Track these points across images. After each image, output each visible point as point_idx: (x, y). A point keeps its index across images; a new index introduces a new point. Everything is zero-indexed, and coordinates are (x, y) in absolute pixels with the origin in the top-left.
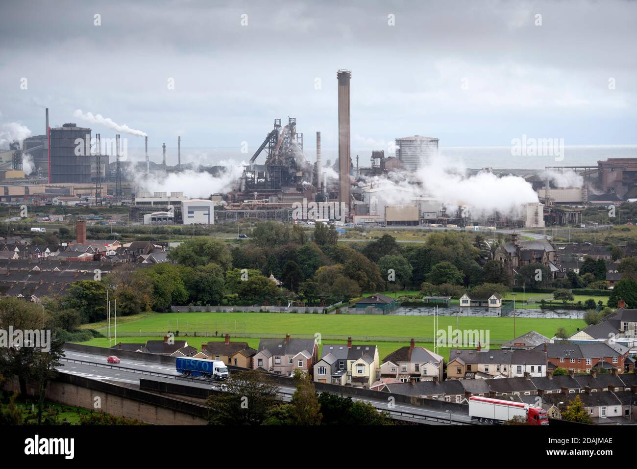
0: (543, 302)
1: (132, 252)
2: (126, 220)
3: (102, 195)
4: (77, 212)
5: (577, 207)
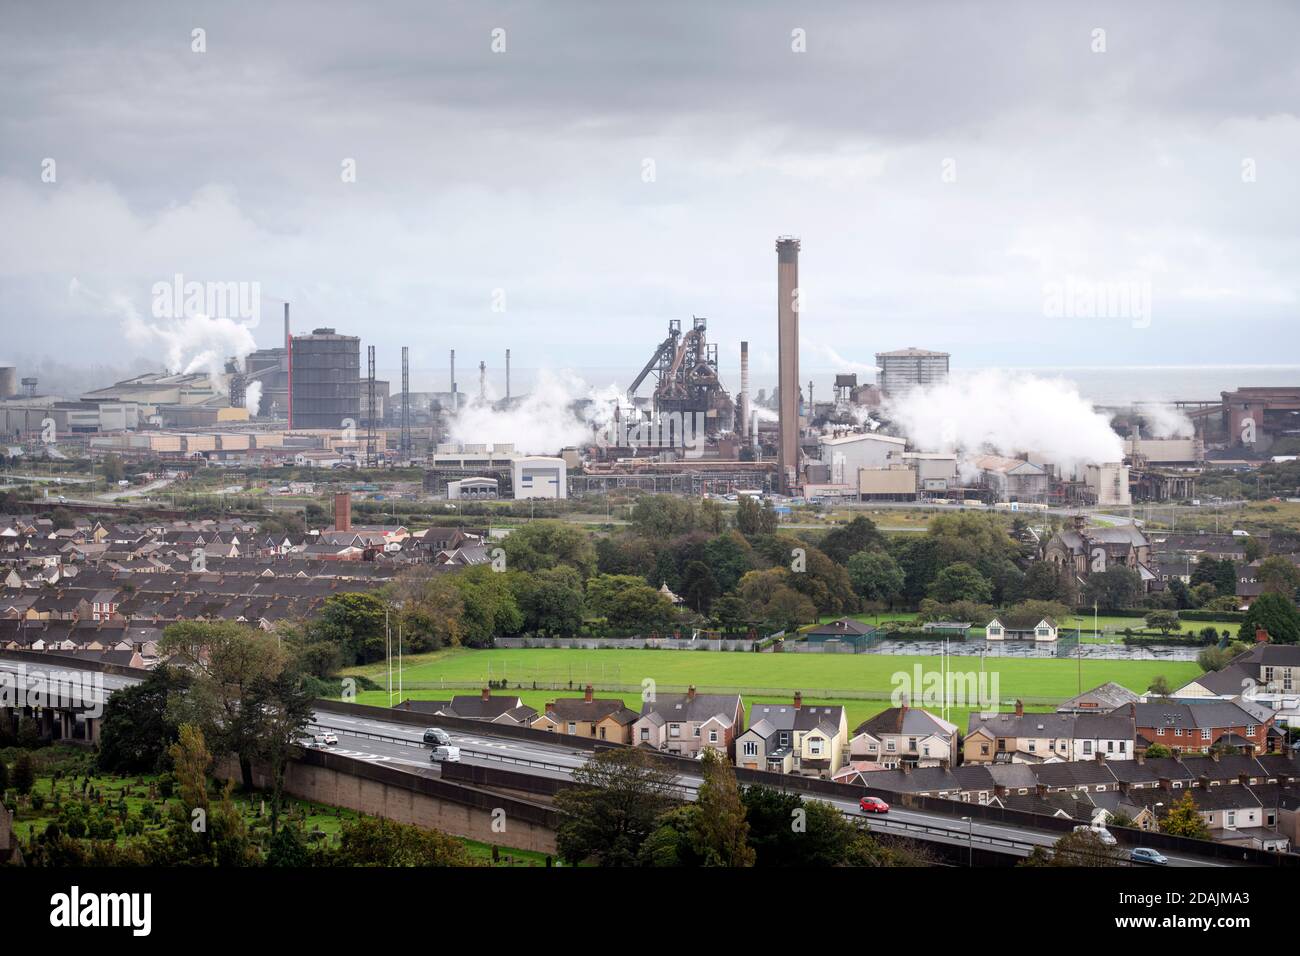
0: (1128, 632)
1: (427, 546)
2: (418, 492)
3: (378, 450)
4: (336, 478)
5: (1185, 471)
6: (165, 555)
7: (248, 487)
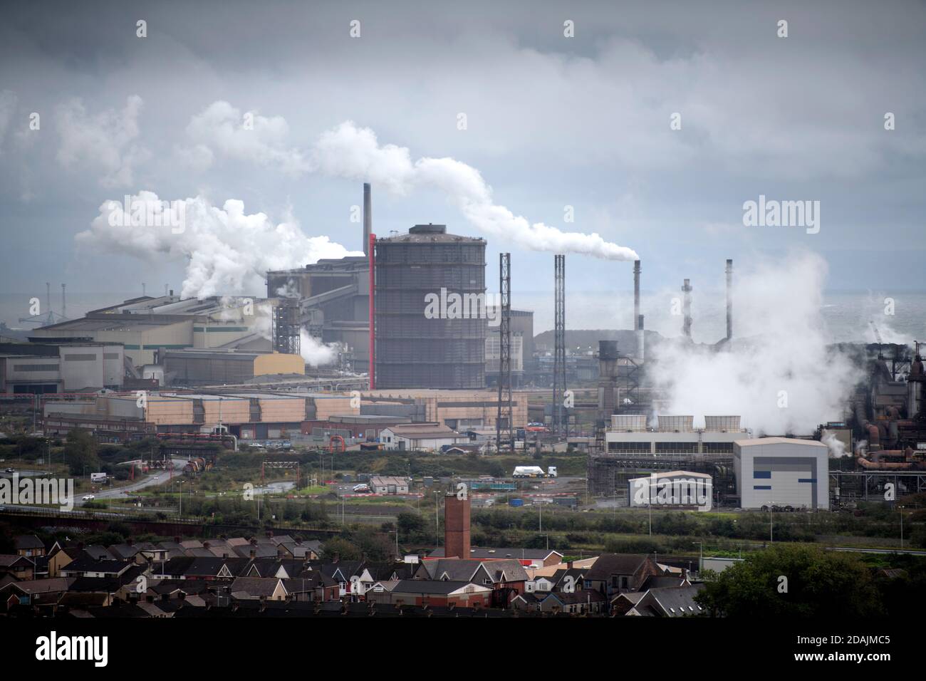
1: (596, 585)
2: (580, 494)
3: (515, 423)
4: (448, 470)
6: (166, 597)
7: (302, 484)
